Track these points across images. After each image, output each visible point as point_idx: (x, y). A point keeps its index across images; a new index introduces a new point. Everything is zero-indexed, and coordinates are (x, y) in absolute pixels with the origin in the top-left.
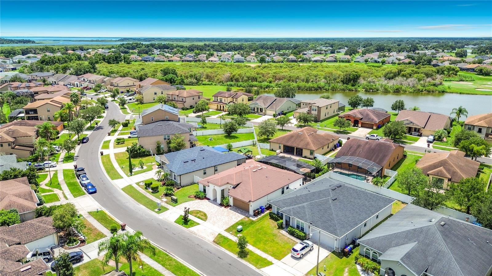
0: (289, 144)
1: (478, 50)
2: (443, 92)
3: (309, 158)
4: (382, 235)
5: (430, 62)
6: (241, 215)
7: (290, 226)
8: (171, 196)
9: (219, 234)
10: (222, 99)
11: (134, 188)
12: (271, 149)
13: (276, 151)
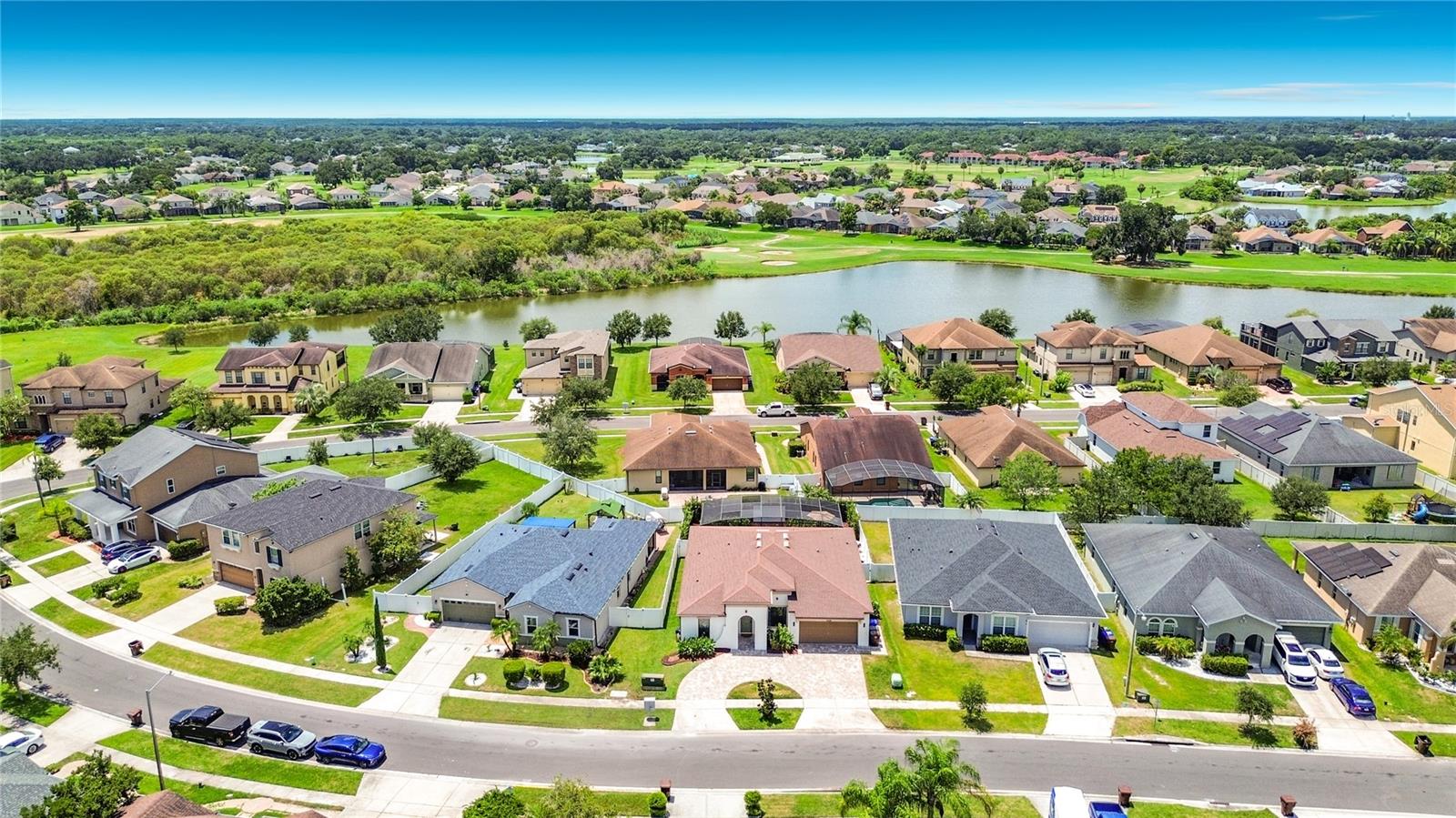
0: (684, 465)
1: (625, 159)
2: (712, 277)
3: (746, 489)
4: (1159, 587)
5: (588, 200)
6: (848, 656)
7: (984, 636)
8: (619, 678)
9: (874, 710)
10: (262, 373)
11: (473, 700)
12: (632, 490)
13: (659, 492)
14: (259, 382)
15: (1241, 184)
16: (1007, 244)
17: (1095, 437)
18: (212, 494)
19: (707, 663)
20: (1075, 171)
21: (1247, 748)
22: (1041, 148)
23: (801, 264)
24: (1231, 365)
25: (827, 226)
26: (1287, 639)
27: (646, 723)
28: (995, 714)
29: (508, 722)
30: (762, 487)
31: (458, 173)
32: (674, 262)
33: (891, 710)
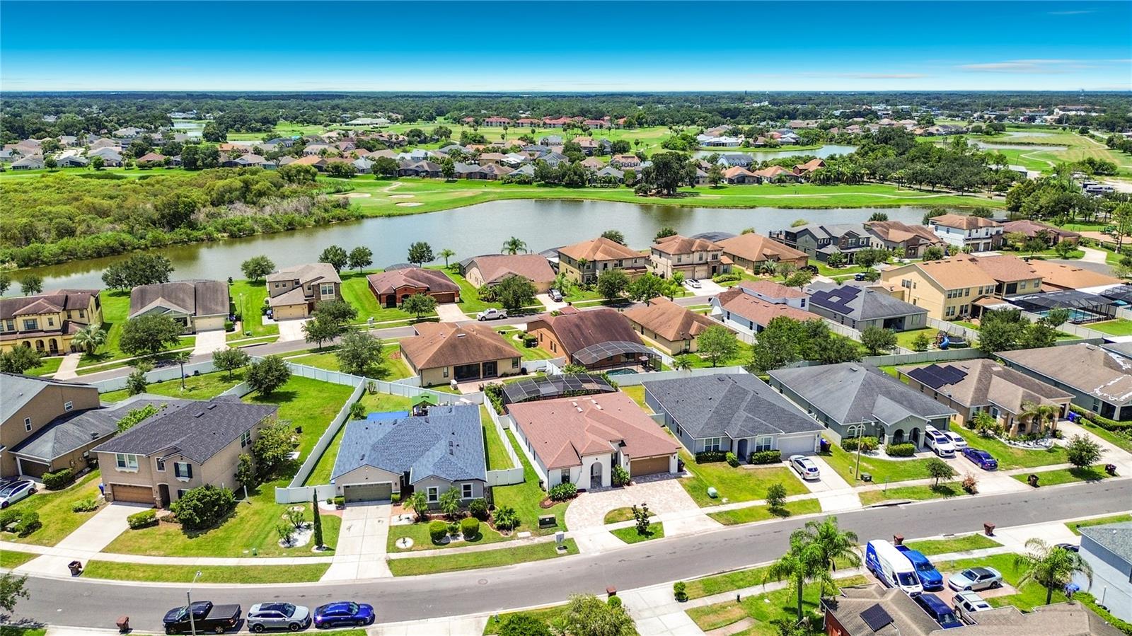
0: (465, 361)
2: (361, 218)
3: (513, 375)
4: (848, 406)
5: (216, 159)
6: (669, 481)
7: (752, 454)
8: (517, 524)
9: (709, 515)
10: (35, 320)
11: (414, 559)
12: (425, 385)
13: (449, 384)
14: (31, 328)
15: (700, 138)
16: (571, 184)
17: (729, 313)
18: (68, 426)
19: (574, 502)
20: (584, 131)
21: (940, 500)
22: (548, 114)
23: (427, 204)
24: (779, 259)
25: (434, 174)
26: (930, 429)
27: (560, 552)
28: (793, 503)
29: (453, 569)
30: (524, 372)
31: (73, 139)
32: (329, 206)
33: (720, 513)
